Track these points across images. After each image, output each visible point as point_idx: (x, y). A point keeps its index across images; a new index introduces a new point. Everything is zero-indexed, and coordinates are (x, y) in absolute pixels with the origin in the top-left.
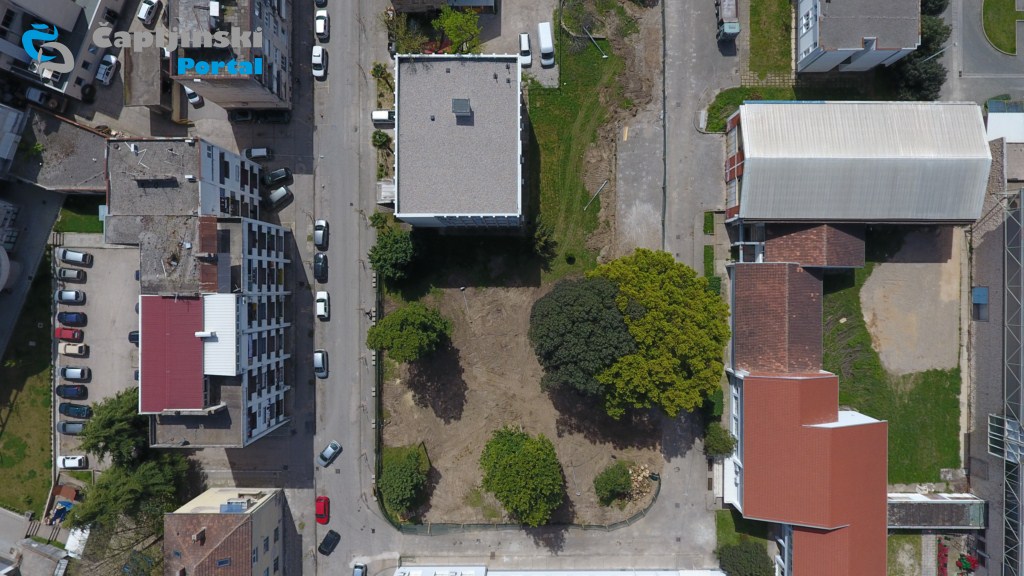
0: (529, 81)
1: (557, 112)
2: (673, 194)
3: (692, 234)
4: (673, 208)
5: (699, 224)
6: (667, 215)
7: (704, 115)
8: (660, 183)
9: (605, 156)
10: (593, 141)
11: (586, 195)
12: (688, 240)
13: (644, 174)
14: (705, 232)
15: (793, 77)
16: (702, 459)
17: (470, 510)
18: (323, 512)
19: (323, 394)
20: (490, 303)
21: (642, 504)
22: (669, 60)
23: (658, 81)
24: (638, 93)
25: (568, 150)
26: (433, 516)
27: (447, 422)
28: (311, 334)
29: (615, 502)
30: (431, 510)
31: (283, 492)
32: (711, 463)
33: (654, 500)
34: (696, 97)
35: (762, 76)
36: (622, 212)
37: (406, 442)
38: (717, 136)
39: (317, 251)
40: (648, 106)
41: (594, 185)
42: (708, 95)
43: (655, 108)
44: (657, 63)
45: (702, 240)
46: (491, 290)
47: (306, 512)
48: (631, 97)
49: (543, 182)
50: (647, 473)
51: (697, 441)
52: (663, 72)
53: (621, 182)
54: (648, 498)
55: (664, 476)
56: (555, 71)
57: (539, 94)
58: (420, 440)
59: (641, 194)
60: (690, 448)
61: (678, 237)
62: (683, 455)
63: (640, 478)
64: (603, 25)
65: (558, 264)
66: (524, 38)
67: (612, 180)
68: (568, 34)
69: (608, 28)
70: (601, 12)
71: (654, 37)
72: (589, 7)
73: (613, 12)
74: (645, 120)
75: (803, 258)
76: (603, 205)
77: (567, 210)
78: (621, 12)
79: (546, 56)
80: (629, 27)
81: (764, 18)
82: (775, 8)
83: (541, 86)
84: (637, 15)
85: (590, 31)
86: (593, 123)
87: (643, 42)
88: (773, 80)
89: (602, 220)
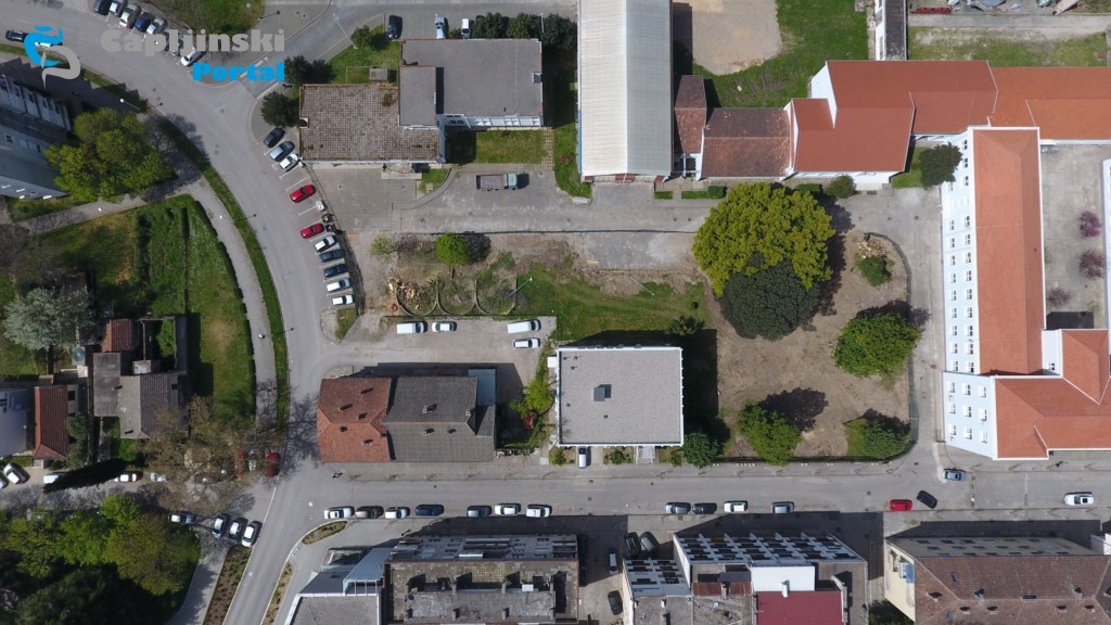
0: (551, 340)
1: (576, 317)
2: (641, 224)
3: (672, 208)
4: (652, 224)
5: (665, 203)
6: (657, 229)
7: (577, 200)
8: (632, 234)
9: (611, 279)
10: (598, 288)
11: (643, 294)
12: (677, 212)
13: (625, 247)
14: (671, 198)
15: (545, 129)
16: (852, 200)
17: (897, 385)
18: (902, 505)
19: (806, 506)
20: (730, 370)
21: (889, 247)
22: (533, 228)
23: (550, 236)
24: (560, 252)
25: (606, 309)
26: (903, 415)
27: (826, 404)
28: (758, 516)
29: (888, 268)
30: (898, 416)
31: (887, 538)
32: (856, 193)
33: (886, 238)
34: (562, 206)
35: (545, 154)
36: (655, 265)
37: (844, 438)
38: (594, 189)
39: (691, 512)
40: (570, 244)
41: (633, 288)
42: (561, 196)
43: (571, 238)
44: (535, 237)
45: (677, 201)
46: (720, 369)
47: (903, 519)
48: (565, 258)
49: (632, 328)
50: (865, 244)
51: (837, 203)
52: (543, 232)
53: (631, 265)
54: (884, 243)
55: (866, 229)
56: (543, 320)
57: (561, 332)
58: (842, 427)
59: (641, 249)
60: (843, 209)
61: (675, 220)
62: (848, 214)
63: (869, 249)
64: (505, 281)
65: (699, 315)
66: (518, 344)
67: (630, 273)
68: (514, 309)
69: (508, 277)
70: (495, 283)
71: (514, 240)
72: (491, 292)
73: (494, 273)
74: (581, 247)
75: (698, 125)
76: (650, 280)
77: (655, 309)
78: (494, 266)
79: (533, 327)
80: (506, 260)
81: (498, 152)
82: (490, 144)
83: (555, 332)
84: (497, 254)
85: (511, 291)
86: (584, 288)
87: (519, 249)
88: (548, 144)
89: (662, 281)
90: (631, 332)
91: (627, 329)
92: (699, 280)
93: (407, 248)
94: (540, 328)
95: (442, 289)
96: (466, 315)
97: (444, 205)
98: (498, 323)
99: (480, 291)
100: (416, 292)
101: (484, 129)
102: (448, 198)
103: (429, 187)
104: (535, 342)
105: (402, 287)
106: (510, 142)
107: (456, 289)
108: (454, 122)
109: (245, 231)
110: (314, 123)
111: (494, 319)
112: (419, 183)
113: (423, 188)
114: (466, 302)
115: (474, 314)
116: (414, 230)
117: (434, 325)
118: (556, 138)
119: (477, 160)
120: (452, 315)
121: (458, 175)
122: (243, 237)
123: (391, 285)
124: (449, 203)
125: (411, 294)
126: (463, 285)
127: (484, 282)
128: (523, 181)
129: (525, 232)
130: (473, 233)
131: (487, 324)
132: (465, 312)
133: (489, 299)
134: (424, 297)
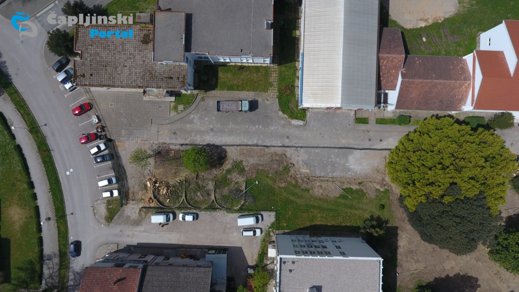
0: (270, 229)
1: (290, 213)
2: (343, 142)
3: (368, 131)
4: (352, 143)
5: (363, 127)
6: (356, 147)
7: (295, 122)
8: (336, 150)
9: (318, 184)
10: (309, 191)
11: (342, 197)
12: (371, 134)
13: (330, 160)
14: (367, 123)
15: (272, 65)
16: (508, 130)
20: (407, 257)
22: (260, 143)
23: (272, 150)
24: (280, 162)
25: (314, 207)
27: (479, 286)
34: (283, 126)
35: (271, 85)
36: (353, 174)
38: (308, 114)
40: (288, 156)
41: (334, 191)
42: (282, 119)
43: (289, 152)
44: (261, 150)
46: (399, 257)
48: (284, 167)
49: (333, 223)
51: (496, 133)
52: (267, 147)
53: (335, 174)
56: (265, 214)
57: (279, 224)
59: (342, 162)
60: (500, 138)
61: (370, 140)
62: (504, 141)
64: (237, 183)
65: (385, 215)
66: (245, 234)
67: (333, 180)
68: (243, 205)
69: (239, 180)
70: (229, 184)
71: (245, 152)
72: (226, 191)
73: (229, 176)
74: (297, 158)
75: (397, 69)
76: (348, 186)
77: (351, 208)
78: (229, 171)
79: (257, 221)
80: (238, 167)
81: (235, 82)
82: (229, 75)
83: (274, 223)
84: (231, 161)
85: (241, 191)
86: (297, 191)
87: (248, 159)
88: (274, 77)
89: (357, 187)
90: (333, 226)
91: (329, 224)
92: (386, 187)
93: (162, 154)
94: (262, 220)
95: (188, 188)
96: (205, 208)
97: (191, 122)
98: (230, 214)
99: (218, 190)
100: (167, 190)
101: (224, 65)
102: (195, 117)
103: (181, 107)
104: (258, 231)
105: (157, 185)
106: (244, 75)
107: (199, 188)
108: (201, 58)
109: (37, 137)
110: (86, 55)
111: (228, 212)
112: (172, 104)
113: (176, 108)
114: (206, 198)
115: (212, 208)
116: (168, 141)
117: (181, 215)
118: (280, 73)
119: (219, 88)
120: (196, 208)
121: (203, 99)
122: (35, 141)
123: (148, 183)
124: (195, 121)
125: (164, 191)
126: (204, 185)
127: (220, 183)
128: (253, 106)
129: (254, 145)
130: (214, 145)
131: (222, 216)
132: (206, 206)
133: (224, 197)
134: (174, 192)
